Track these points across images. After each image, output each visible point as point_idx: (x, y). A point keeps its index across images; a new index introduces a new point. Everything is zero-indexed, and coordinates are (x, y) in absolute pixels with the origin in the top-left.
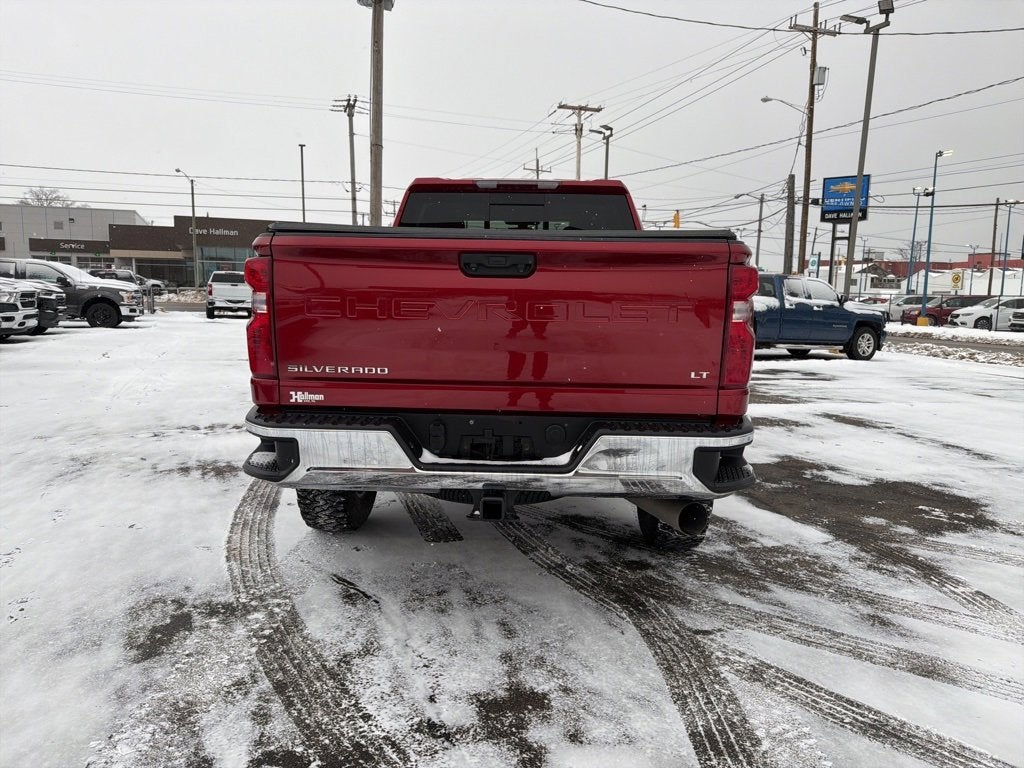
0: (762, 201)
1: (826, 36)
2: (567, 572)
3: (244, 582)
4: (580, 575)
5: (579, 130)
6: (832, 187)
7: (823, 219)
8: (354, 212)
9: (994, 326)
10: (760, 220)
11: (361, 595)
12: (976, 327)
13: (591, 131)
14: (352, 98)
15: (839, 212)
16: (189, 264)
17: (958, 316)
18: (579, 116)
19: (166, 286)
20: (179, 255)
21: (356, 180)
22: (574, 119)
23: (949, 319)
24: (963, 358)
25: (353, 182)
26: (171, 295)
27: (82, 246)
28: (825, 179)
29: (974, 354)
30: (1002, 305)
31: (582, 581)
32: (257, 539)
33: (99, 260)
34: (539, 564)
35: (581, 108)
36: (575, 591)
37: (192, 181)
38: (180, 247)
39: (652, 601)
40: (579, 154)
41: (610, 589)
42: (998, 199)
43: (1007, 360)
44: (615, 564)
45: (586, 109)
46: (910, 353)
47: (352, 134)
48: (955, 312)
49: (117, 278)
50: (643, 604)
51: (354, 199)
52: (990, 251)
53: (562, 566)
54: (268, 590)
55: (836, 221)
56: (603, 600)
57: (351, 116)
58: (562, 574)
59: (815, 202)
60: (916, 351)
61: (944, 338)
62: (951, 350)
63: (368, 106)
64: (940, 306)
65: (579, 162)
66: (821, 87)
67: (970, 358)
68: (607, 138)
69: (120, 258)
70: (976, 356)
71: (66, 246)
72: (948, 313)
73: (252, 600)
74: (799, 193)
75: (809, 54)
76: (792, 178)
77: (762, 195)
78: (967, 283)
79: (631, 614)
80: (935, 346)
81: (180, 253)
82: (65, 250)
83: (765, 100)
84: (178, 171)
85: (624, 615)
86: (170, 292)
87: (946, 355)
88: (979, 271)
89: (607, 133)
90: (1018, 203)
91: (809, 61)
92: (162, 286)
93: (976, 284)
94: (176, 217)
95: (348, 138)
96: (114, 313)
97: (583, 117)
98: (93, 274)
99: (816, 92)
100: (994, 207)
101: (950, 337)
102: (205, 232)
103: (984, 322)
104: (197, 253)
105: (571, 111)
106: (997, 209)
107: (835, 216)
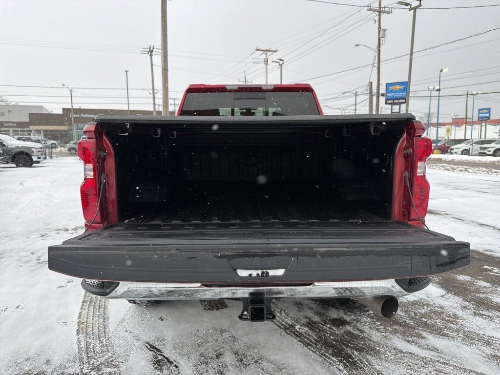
0: (356, 95)
1: (385, 14)
2: (297, 331)
3: (88, 354)
4: (306, 333)
5: (266, 62)
6: (390, 87)
7: (386, 103)
8: (154, 104)
9: (470, 154)
10: (356, 104)
11: (166, 361)
12: (462, 154)
13: (273, 61)
14: (152, 47)
15: (394, 99)
16: (71, 132)
17: (453, 149)
18: (266, 54)
19: (59, 144)
20: (65, 128)
21: (155, 88)
22: (264, 56)
23: (449, 151)
24: (462, 171)
25: (153, 89)
26: (62, 148)
27: (15, 125)
28: (387, 84)
29: (467, 169)
30: (474, 143)
31: (308, 338)
32: (98, 313)
33: (24, 131)
34: (278, 326)
35: (267, 51)
36: (306, 348)
37: (71, 90)
38: (66, 124)
39: (356, 353)
40: (267, 74)
41: (327, 344)
42: (468, 92)
43: (483, 171)
44: (326, 323)
45: (269, 51)
46: (435, 169)
47: (152, 65)
48: (452, 147)
49: (32, 141)
50: (350, 356)
51: (154, 98)
52: (465, 117)
53: (292, 326)
54: (103, 360)
55: (392, 104)
56: (325, 355)
57: (151, 56)
58: (294, 333)
59: (383, 95)
60: (438, 168)
61: (448, 160)
62: (455, 167)
63: (160, 51)
64: (444, 144)
65: (267, 77)
66: (383, 39)
67: (465, 171)
68: (281, 65)
69: (35, 130)
70: (468, 170)
71: (7, 125)
72: (448, 148)
73: (92, 370)
74: (375, 91)
75: (377, 23)
76: (371, 83)
77: (356, 92)
78: (453, 133)
79: (346, 367)
80: (447, 165)
81: (65, 127)
82: (6, 127)
83: (357, 45)
84: (63, 85)
85: (341, 368)
86: (61, 147)
87: (453, 169)
88: (458, 126)
89: (281, 62)
90: (477, 94)
91: (377, 26)
92: (57, 144)
93: (458, 133)
94: (63, 109)
95: (150, 67)
96: (29, 160)
97: (268, 55)
98: (19, 139)
99: (381, 41)
100: (466, 96)
101: (451, 160)
102: (78, 116)
103: (466, 152)
104: (74, 127)
105: (262, 52)
106: (467, 97)
107: (392, 101)
